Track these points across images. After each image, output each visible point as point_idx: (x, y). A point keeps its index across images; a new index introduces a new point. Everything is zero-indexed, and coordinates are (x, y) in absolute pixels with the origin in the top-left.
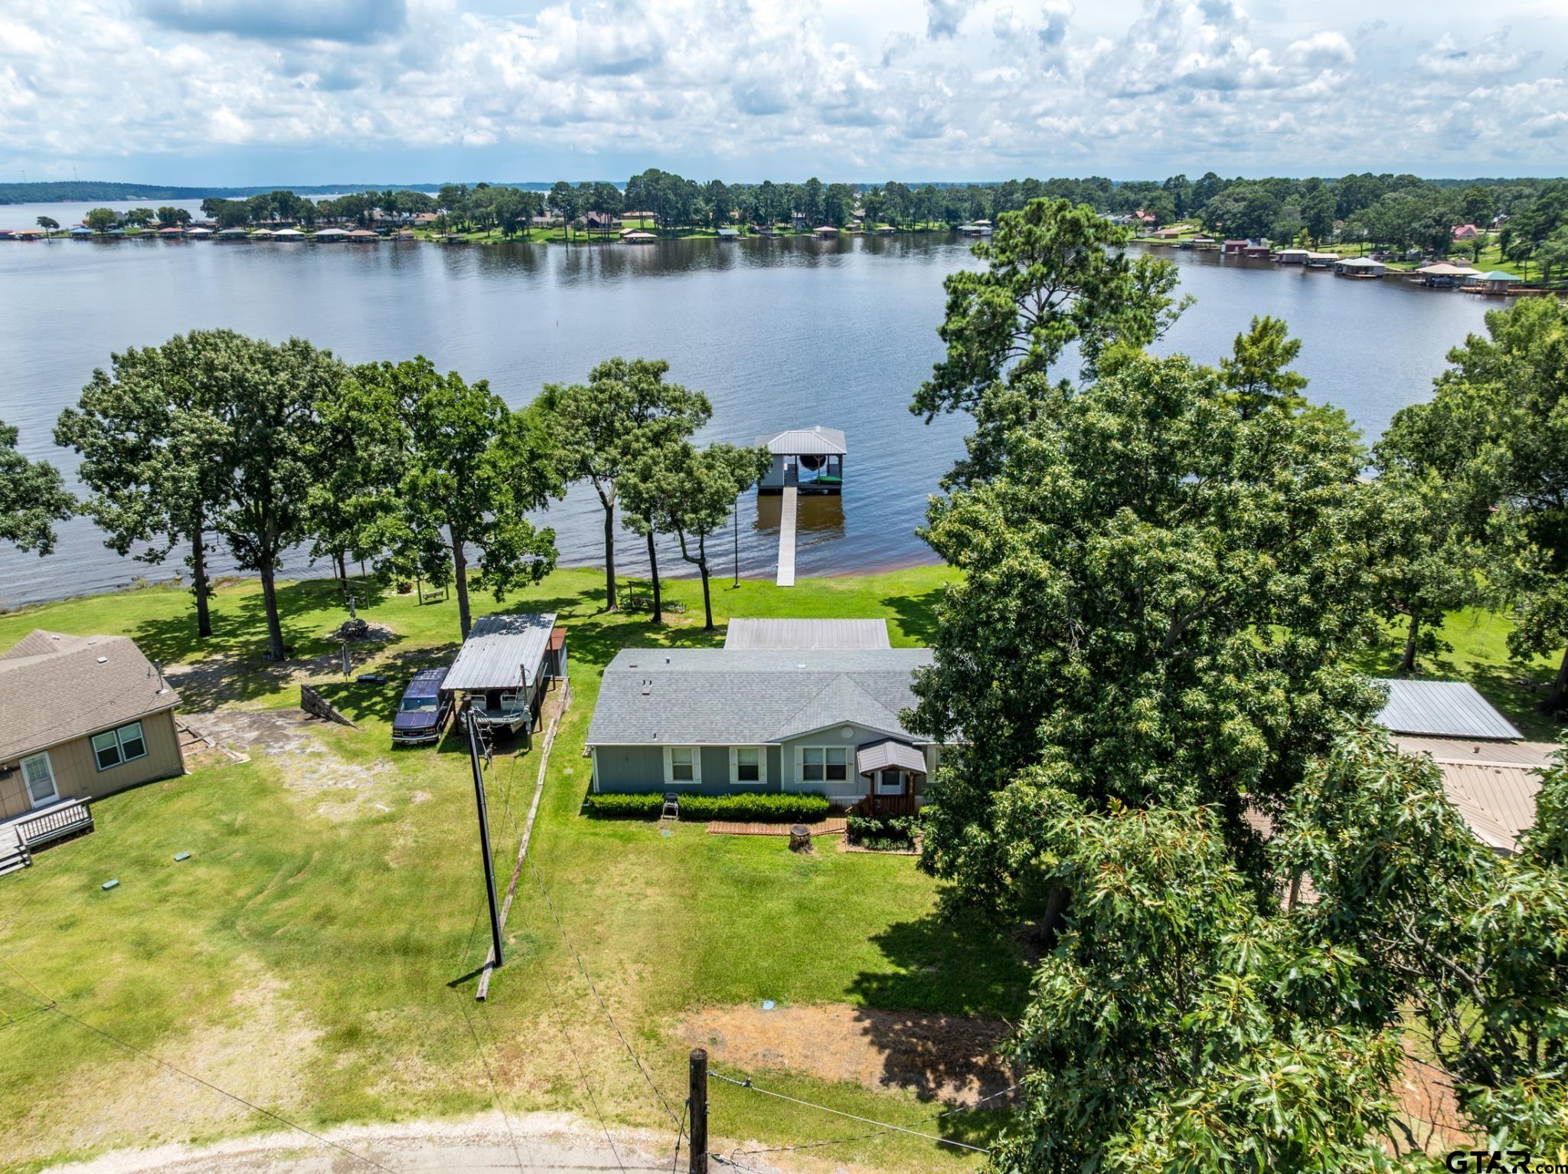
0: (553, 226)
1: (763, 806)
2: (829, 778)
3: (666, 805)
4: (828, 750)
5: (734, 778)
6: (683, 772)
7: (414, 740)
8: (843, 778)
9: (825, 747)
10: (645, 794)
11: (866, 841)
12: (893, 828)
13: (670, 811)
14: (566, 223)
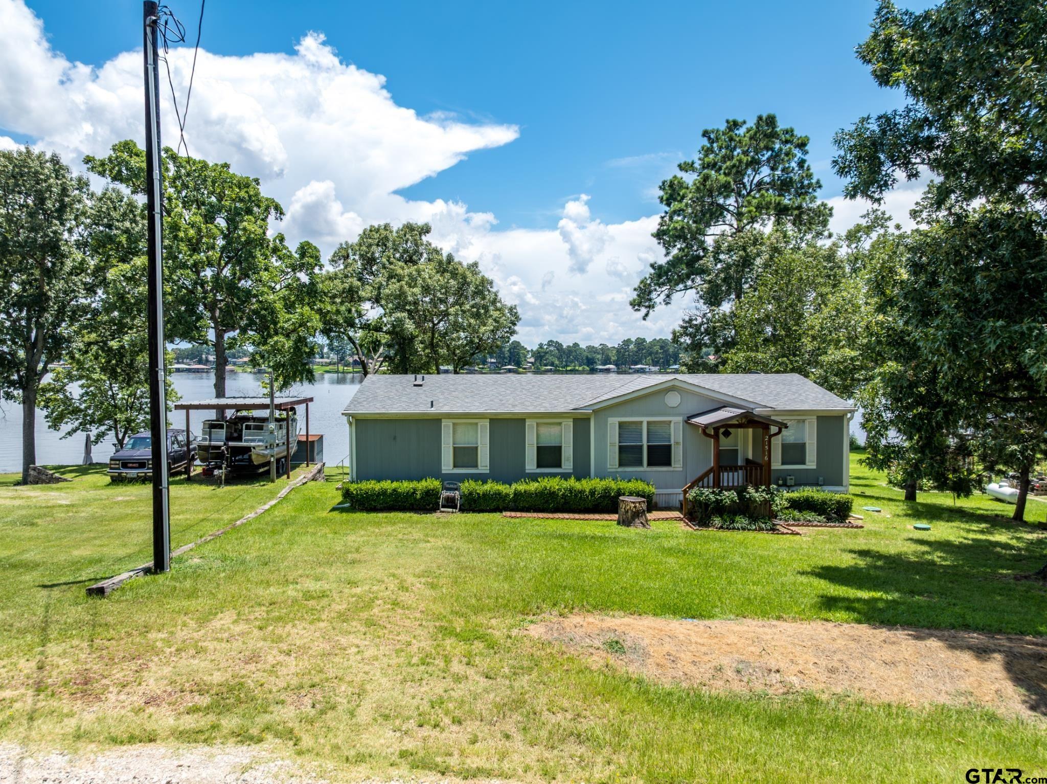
0: (330, 364)
1: (571, 490)
2: (650, 464)
3: (445, 494)
4: (649, 423)
5: (531, 466)
6: (466, 455)
7: (133, 473)
8: (668, 463)
9: (645, 420)
10: (419, 480)
11: (717, 521)
12: (751, 500)
13: (450, 503)
14: (338, 363)
